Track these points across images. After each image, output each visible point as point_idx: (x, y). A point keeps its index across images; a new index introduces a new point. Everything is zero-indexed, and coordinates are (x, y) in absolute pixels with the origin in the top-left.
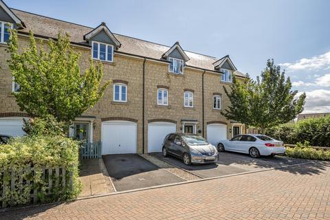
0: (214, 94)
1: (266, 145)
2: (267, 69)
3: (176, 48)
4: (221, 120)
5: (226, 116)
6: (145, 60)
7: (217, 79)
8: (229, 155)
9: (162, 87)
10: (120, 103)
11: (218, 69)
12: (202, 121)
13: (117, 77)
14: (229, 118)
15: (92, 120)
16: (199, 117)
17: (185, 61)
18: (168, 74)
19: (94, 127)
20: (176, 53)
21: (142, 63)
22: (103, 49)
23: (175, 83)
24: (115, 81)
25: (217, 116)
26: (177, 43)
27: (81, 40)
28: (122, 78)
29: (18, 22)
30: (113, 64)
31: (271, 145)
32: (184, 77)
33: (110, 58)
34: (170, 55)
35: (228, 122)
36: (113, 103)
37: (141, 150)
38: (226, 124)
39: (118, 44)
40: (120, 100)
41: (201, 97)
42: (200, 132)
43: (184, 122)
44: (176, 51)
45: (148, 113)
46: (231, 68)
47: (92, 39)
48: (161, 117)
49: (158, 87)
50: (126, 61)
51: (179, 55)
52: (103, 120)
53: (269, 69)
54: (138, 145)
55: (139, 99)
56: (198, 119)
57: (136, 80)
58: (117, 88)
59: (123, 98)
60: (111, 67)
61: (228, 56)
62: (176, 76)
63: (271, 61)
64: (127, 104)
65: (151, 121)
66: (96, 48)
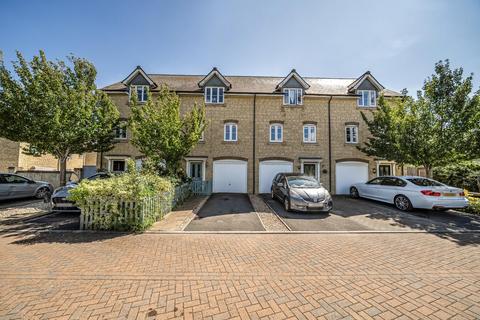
0: (346, 124)
1: (424, 192)
2: (434, 78)
3: (293, 76)
4: (359, 157)
5: (364, 150)
6: (255, 96)
7: (353, 104)
8: (364, 203)
9: (275, 122)
10: (230, 143)
11: (353, 92)
12: (327, 158)
13: (227, 118)
14: (370, 154)
15: (204, 159)
16: (324, 154)
17: (304, 89)
18: (283, 108)
19: (207, 166)
20: (293, 82)
21: (252, 100)
22: (215, 93)
23: (292, 116)
24: (225, 122)
25: (351, 152)
26: (294, 71)
27: (197, 88)
28: (233, 117)
29: (151, 83)
30: (224, 106)
31: (433, 194)
32: (303, 107)
33: (221, 100)
34: (285, 86)
35: (371, 159)
36: (224, 143)
37: (251, 190)
38: (368, 162)
39: (228, 85)
40: (231, 140)
41: (327, 129)
42: (325, 172)
43: (303, 161)
44: (293, 80)
45: (259, 151)
46: (375, 87)
47: (205, 85)
48: (275, 155)
49: (271, 122)
50: (237, 100)
51: (296, 84)
52: (215, 159)
53: (438, 76)
54: (248, 185)
55: (249, 137)
56: (322, 156)
57: (246, 117)
58: (228, 127)
59: (234, 137)
60: (222, 108)
61: (368, 73)
62: (292, 108)
63: (444, 63)
64: (237, 143)
65: (262, 160)
66: (209, 93)
